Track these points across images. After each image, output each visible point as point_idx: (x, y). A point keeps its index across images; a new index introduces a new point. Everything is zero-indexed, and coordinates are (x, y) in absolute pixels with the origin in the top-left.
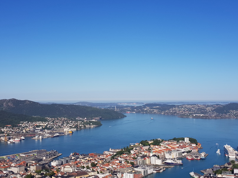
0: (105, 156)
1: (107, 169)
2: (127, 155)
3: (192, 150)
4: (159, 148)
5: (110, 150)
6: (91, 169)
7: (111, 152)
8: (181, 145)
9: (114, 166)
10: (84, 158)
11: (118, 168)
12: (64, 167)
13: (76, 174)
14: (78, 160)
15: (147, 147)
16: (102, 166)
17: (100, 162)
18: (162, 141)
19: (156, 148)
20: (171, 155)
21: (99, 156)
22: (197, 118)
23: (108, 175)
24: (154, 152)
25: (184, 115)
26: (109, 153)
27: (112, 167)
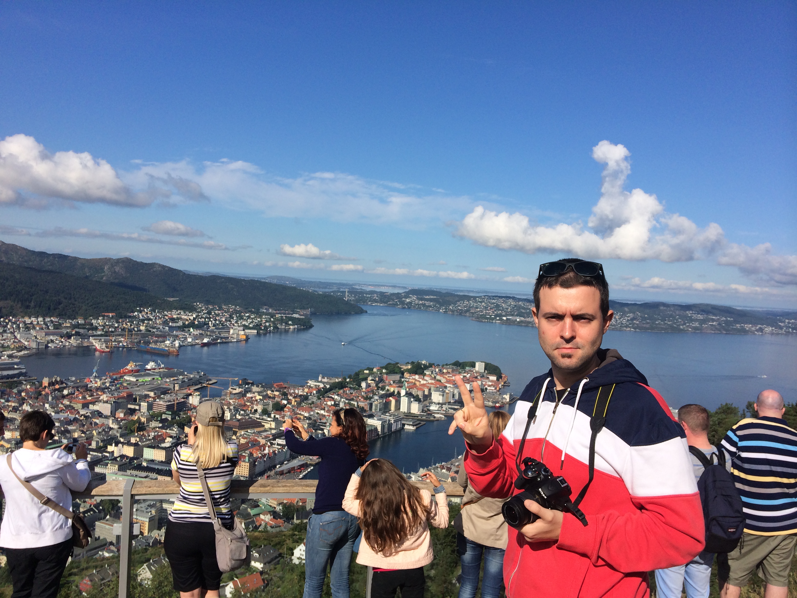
0: (306, 390)
1: (305, 417)
2: (352, 391)
3: (489, 388)
4: (421, 380)
5: (320, 379)
6: (273, 416)
7: (321, 382)
8: (468, 376)
9: (322, 412)
10: (261, 392)
13: (237, 424)
14: (248, 395)
15: (397, 377)
16: (296, 410)
17: (294, 402)
18: (431, 365)
19: (415, 379)
20: (443, 395)
21: (294, 390)
22: (510, 325)
24: (408, 387)
25: (484, 317)
26: (317, 384)
27: (318, 413)
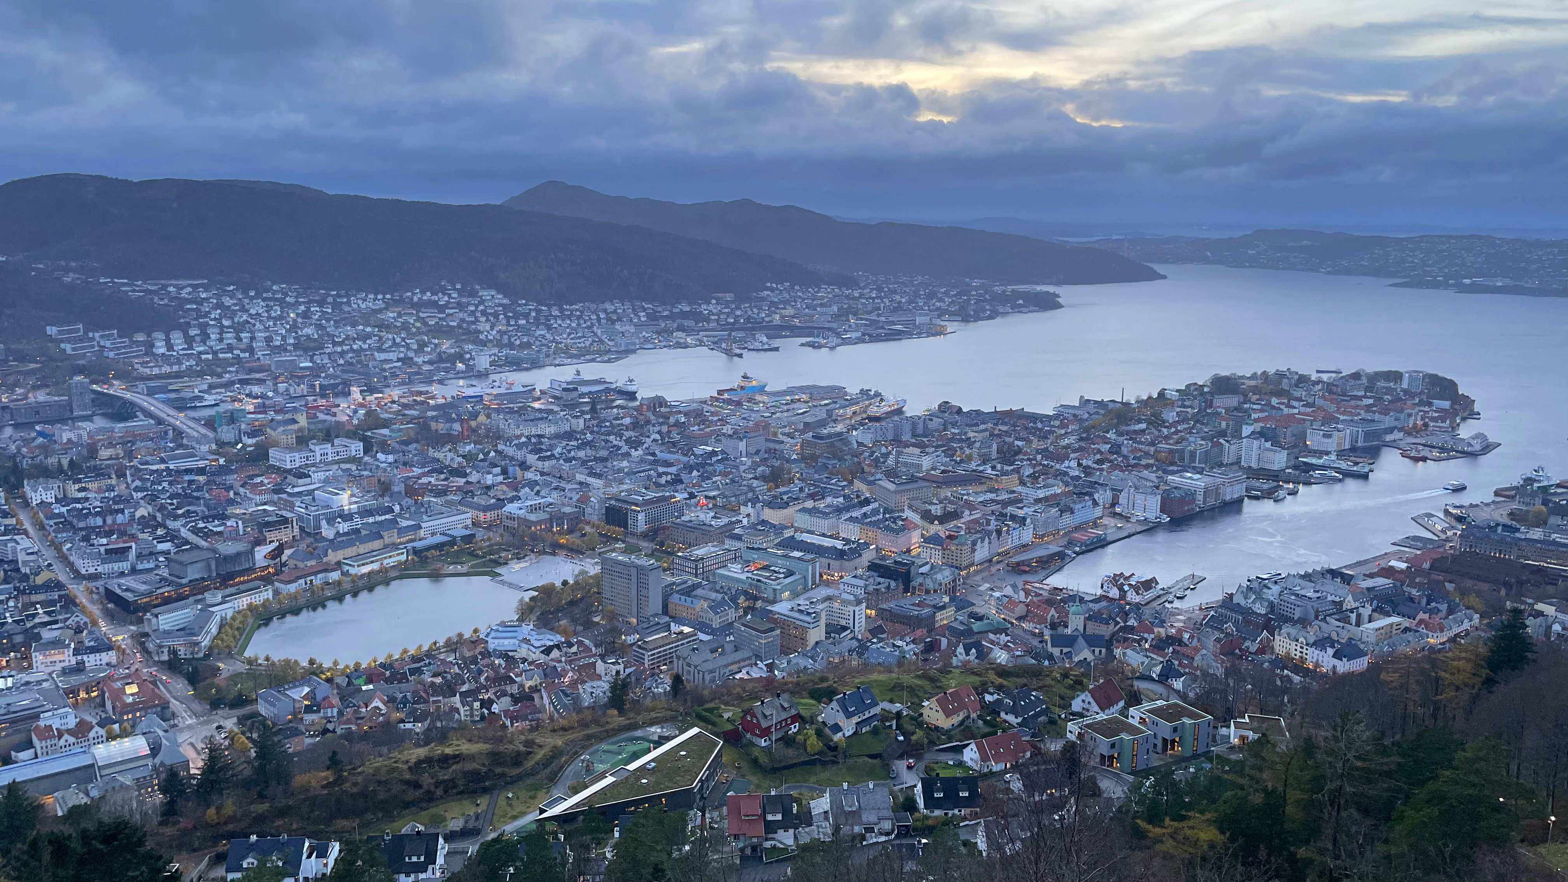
0: (1057, 423)
1: (1057, 470)
2: (1143, 426)
4: (1282, 407)
6: (999, 467)
7: (1083, 409)
10: (977, 425)
11: (1102, 470)
12: (899, 453)
14: (953, 430)
15: (1233, 401)
16: (1039, 457)
17: (1036, 444)
19: (1269, 405)
20: (1330, 436)
21: (1035, 423)
23: (1059, 491)
24: (1256, 420)
26: (1077, 412)
27: (1079, 465)
